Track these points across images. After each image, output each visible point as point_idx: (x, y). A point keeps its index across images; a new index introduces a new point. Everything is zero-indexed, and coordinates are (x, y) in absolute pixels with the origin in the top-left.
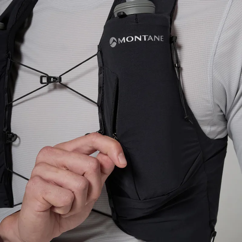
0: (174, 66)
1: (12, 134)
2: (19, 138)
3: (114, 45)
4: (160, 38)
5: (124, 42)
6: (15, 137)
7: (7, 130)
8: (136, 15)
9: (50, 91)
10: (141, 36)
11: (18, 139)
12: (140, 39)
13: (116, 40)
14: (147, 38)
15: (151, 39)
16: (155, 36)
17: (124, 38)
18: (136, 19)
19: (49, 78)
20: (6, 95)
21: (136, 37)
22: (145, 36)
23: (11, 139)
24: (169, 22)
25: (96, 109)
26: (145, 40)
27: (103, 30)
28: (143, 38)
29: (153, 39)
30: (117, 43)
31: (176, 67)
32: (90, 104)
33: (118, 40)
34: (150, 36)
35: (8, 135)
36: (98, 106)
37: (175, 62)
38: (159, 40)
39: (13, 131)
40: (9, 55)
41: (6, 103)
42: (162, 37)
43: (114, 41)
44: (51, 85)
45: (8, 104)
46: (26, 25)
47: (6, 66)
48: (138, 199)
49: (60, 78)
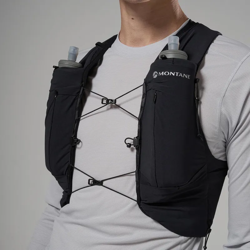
0: (195, 98)
1: (77, 139)
2: (82, 142)
3: (155, 77)
4: (187, 76)
5: (163, 75)
6: (79, 141)
7: (74, 136)
8: (174, 58)
9: (108, 109)
10: (174, 73)
11: (80, 143)
12: (174, 75)
13: (157, 73)
14: (178, 74)
15: (181, 75)
16: (184, 74)
17: (163, 72)
18: (173, 61)
19: (108, 100)
20: (77, 112)
21: (171, 73)
22: (177, 73)
23: (76, 143)
24: (196, 69)
25: (136, 122)
26: (177, 75)
27: (150, 69)
28: (176, 74)
29: (183, 76)
30: (158, 75)
31: (196, 99)
32: (134, 119)
33: (158, 73)
34: (181, 74)
35: (74, 140)
36: (139, 120)
37: (196, 96)
38: (186, 77)
39: (78, 137)
40: (82, 85)
41: (76, 117)
42: (189, 76)
43: (156, 74)
44: (109, 106)
45: (77, 118)
46: (99, 64)
47: (79, 92)
48: (157, 186)
49: (115, 100)
